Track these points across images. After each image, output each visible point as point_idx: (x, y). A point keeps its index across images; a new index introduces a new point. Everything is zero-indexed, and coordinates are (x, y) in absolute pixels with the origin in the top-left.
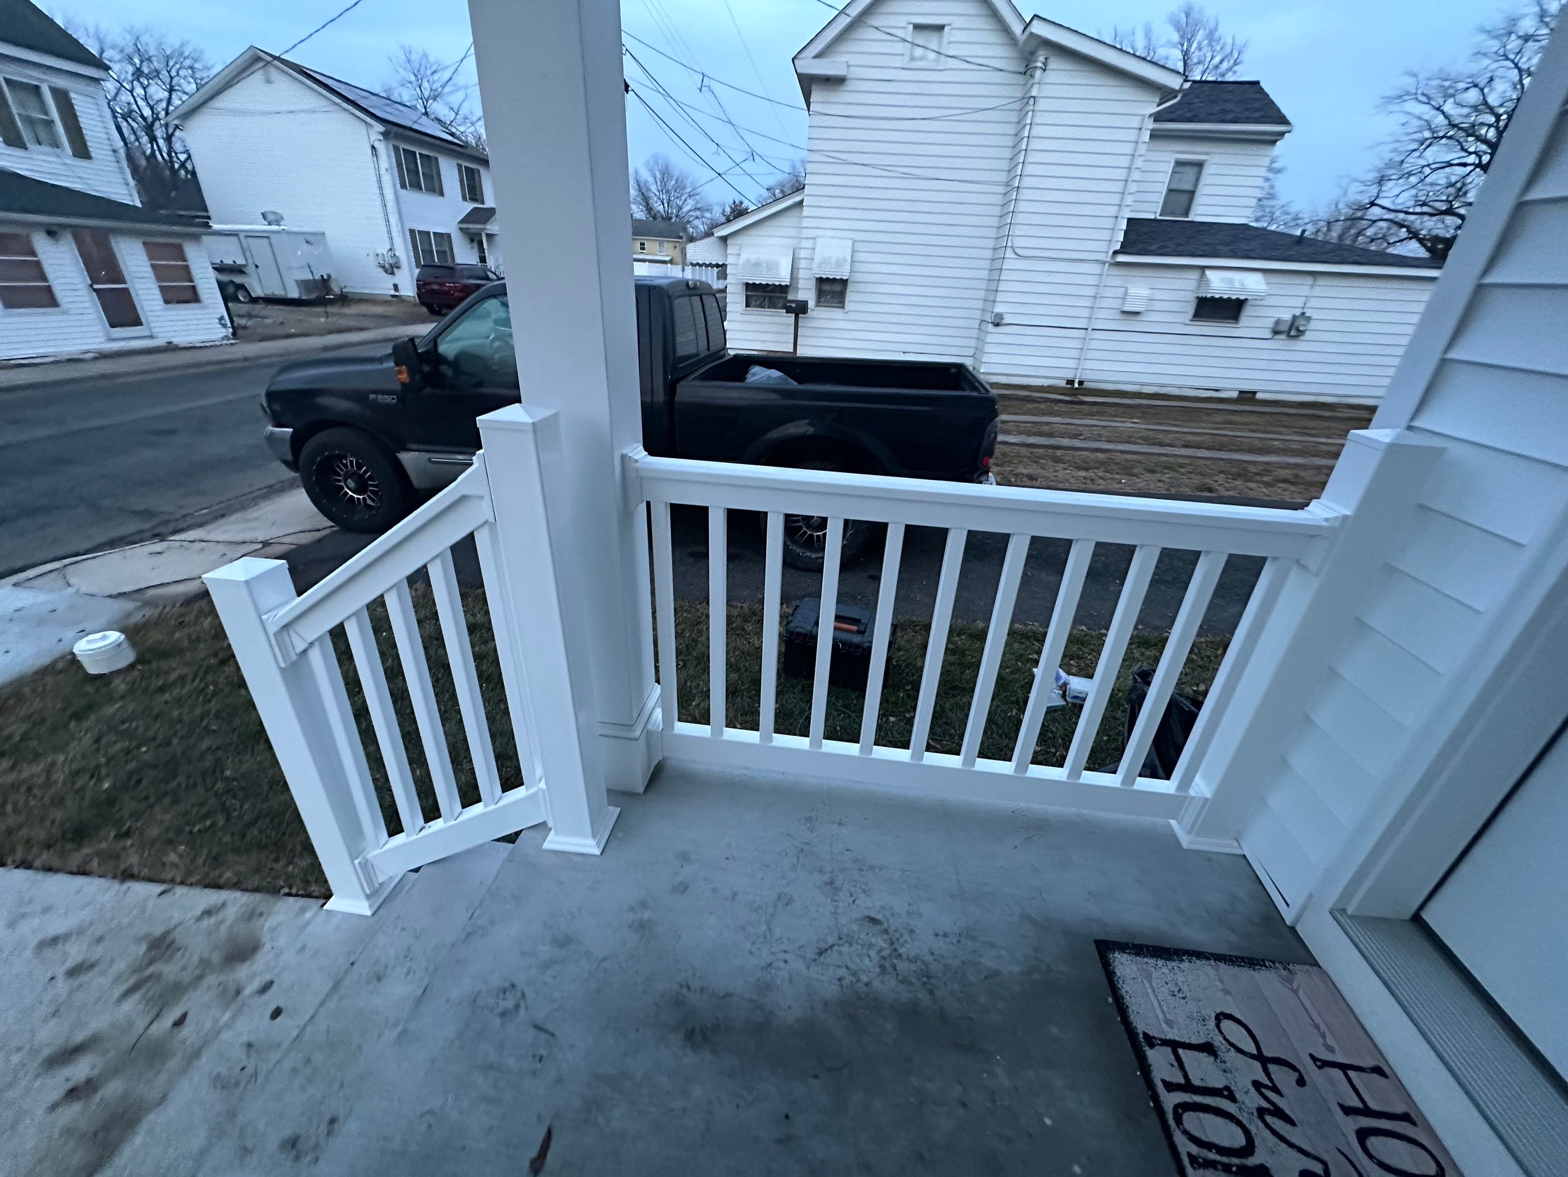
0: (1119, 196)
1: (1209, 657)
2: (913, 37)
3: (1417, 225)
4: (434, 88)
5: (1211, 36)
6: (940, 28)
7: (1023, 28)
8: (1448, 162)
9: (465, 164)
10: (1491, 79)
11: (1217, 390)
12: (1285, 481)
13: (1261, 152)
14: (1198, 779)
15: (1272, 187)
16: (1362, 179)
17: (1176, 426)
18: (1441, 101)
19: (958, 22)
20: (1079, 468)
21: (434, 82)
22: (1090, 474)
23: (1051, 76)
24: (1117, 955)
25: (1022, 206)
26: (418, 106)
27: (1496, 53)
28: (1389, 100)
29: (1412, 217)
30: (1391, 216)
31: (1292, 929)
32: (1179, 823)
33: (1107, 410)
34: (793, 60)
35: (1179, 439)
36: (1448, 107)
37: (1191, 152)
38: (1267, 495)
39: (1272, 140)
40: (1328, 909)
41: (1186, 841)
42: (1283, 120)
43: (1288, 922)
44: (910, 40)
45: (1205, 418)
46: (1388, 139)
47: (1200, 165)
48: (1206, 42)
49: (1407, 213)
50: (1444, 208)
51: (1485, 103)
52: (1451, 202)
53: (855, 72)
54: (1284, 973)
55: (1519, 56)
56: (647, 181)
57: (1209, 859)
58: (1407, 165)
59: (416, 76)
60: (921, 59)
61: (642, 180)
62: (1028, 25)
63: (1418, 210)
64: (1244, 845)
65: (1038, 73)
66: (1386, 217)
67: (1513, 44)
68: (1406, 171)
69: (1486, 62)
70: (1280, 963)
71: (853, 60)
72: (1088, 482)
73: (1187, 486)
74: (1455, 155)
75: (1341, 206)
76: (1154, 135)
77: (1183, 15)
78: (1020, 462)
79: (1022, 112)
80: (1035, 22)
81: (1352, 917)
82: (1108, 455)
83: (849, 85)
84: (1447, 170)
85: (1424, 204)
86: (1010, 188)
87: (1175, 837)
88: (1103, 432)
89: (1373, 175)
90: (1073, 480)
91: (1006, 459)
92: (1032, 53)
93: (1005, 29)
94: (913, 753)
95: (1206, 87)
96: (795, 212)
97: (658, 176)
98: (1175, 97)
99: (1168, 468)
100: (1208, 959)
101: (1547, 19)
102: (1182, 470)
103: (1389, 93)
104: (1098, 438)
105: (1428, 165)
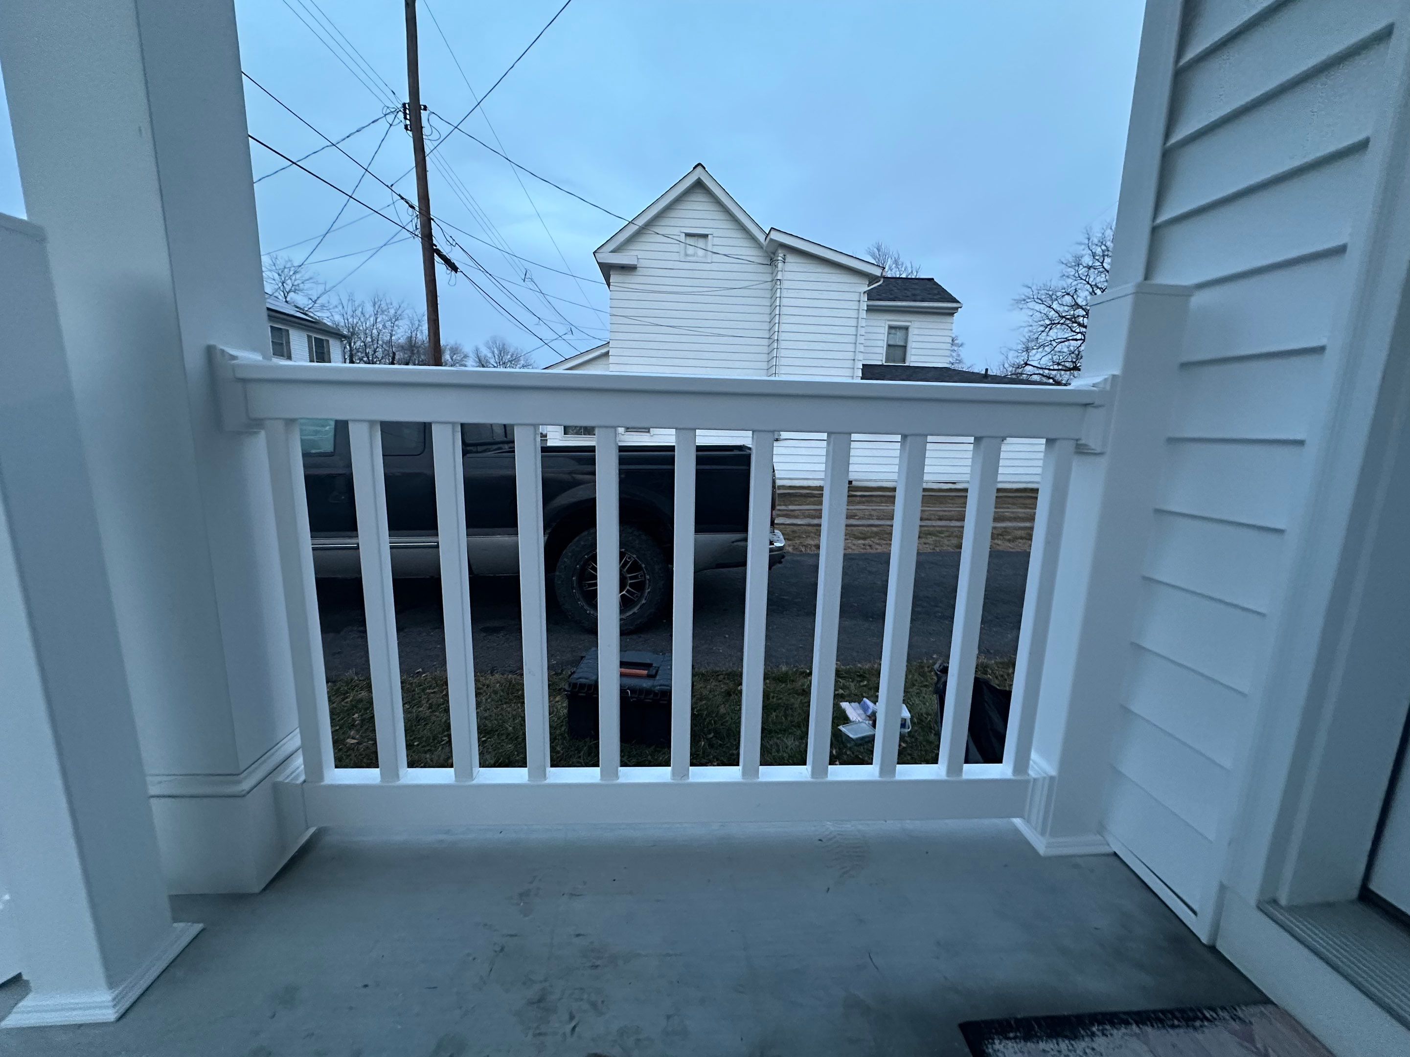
0: (853, 345)
1: (1002, 676)
2: (686, 240)
3: (1058, 378)
4: (296, 283)
5: (896, 262)
6: (705, 236)
7: (765, 237)
8: (1066, 338)
9: (314, 335)
10: (1076, 291)
11: (954, 483)
12: (1022, 538)
13: (944, 320)
14: (1034, 756)
15: (959, 355)
16: (1014, 348)
17: (929, 507)
18: (1050, 302)
19: (716, 233)
20: (859, 538)
21: (295, 280)
22: (867, 542)
23: (788, 267)
24: (998, 1045)
25: (783, 353)
26: (280, 297)
27: (1074, 276)
28: (1018, 301)
29: (1054, 373)
30: (1041, 372)
31: (1212, 949)
32: (1028, 821)
33: (874, 499)
34: (594, 253)
35: (934, 515)
36: (1055, 305)
37: (900, 320)
38: (1013, 548)
39: (951, 313)
40: (1253, 903)
41: (1041, 845)
42: (954, 300)
43: (1204, 940)
44: (683, 241)
45: (950, 501)
46: (1024, 324)
47: (906, 328)
48: (894, 265)
49: (1049, 369)
50: (1072, 367)
51: (1077, 304)
52: (1075, 362)
53: (643, 263)
54: (1236, 1026)
55: (1088, 277)
56: (486, 356)
57: (1076, 866)
58: (1041, 341)
59: (279, 275)
60: (693, 255)
61: (482, 355)
62: (768, 235)
63: (1056, 367)
64: (1110, 839)
65: (780, 265)
66: (1037, 372)
67: (1082, 271)
68: (1041, 344)
69: (1070, 281)
70: (1223, 1008)
71: (641, 255)
72: (868, 547)
73: (948, 546)
74: (1069, 334)
75: (1006, 365)
76: (870, 309)
77: (875, 250)
78: (807, 537)
79: (773, 290)
80: (772, 232)
81: (1291, 909)
82: (881, 529)
83: (640, 271)
84: (1066, 343)
85: (1058, 364)
86: (772, 341)
87: (1028, 843)
88: (873, 513)
89: (1020, 347)
90: (853, 547)
91: (797, 535)
92: (774, 254)
93: (753, 238)
94: (673, 770)
95: (900, 281)
96: (603, 361)
97: (496, 352)
98: (880, 281)
99: (930, 534)
100: (1127, 1023)
101: (1097, 258)
102: (943, 535)
103: (1017, 297)
104: (871, 517)
105: (1054, 340)
